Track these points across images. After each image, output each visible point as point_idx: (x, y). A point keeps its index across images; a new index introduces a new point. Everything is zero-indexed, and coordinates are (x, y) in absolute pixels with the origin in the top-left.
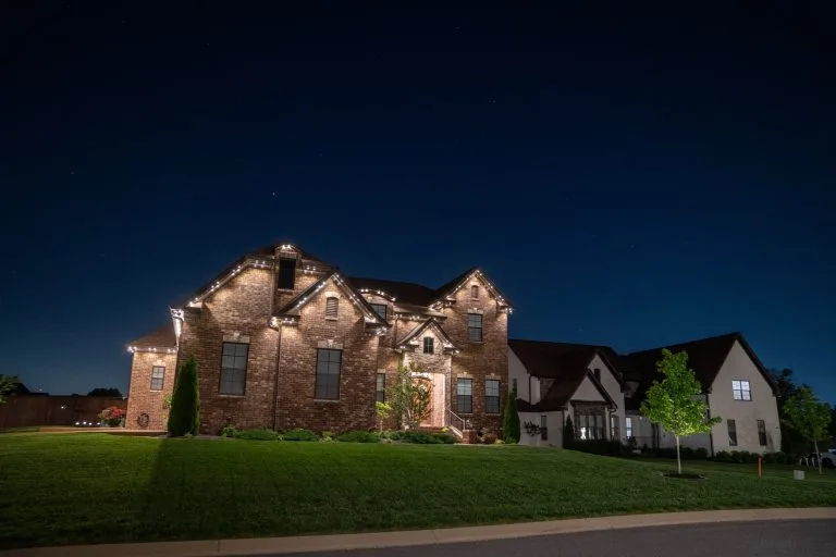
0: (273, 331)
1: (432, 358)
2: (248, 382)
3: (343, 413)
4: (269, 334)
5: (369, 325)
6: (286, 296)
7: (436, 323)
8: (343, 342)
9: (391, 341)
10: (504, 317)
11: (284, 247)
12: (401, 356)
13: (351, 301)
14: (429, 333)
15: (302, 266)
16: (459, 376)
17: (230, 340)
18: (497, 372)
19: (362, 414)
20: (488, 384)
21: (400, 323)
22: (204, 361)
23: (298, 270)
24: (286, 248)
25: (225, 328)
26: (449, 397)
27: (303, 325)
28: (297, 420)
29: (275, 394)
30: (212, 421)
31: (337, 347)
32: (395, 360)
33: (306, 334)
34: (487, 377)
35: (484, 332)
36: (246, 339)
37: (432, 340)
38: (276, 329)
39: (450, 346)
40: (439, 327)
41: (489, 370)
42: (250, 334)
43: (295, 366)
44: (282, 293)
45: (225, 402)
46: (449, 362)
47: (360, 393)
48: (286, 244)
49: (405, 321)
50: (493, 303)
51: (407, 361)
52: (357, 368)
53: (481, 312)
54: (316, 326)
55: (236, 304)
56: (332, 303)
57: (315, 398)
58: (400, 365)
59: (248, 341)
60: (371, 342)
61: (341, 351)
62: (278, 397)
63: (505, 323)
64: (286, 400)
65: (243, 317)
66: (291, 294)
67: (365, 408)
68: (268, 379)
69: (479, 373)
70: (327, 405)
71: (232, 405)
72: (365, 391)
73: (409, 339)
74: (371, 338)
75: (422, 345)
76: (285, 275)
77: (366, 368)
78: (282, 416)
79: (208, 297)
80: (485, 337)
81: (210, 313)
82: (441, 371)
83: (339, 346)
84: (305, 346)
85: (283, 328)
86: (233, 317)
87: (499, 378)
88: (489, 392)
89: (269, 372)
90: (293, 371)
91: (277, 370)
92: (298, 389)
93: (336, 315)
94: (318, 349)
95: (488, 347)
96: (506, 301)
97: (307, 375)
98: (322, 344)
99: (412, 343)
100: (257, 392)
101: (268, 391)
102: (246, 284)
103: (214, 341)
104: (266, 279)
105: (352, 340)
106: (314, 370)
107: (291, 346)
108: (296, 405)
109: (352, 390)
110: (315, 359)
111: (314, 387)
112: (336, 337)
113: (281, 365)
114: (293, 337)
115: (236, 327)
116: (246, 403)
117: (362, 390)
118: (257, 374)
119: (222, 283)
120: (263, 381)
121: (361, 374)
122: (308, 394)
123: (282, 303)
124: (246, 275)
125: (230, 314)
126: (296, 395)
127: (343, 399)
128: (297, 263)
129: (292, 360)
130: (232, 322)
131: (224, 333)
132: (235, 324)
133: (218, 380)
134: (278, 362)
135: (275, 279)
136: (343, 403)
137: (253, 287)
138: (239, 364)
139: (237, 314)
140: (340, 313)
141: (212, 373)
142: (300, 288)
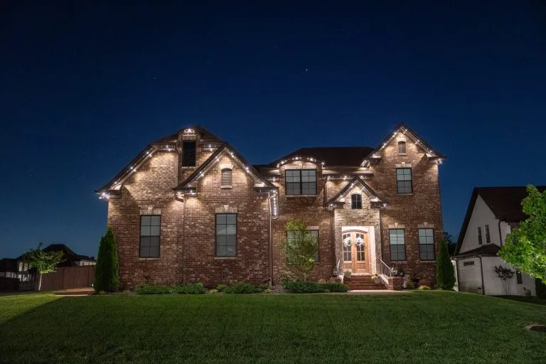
0: (179, 203)
1: (361, 212)
2: (161, 247)
3: (240, 268)
4: (177, 206)
5: (257, 189)
6: (189, 172)
7: (361, 181)
8: (238, 207)
10: (436, 168)
12: (332, 214)
14: (356, 191)
15: (201, 146)
16: (390, 227)
17: (146, 213)
18: (429, 221)
19: (257, 268)
20: (421, 232)
22: (127, 232)
23: (198, 150)
25: (141, 204)
26: (380, 247)
27: (203, 195)
28: (201, 275)
29: (183, 254)
30: (134, 280)
31: (232, 211)
32: (325, 218)
33: (205, 202)
34: (419, 226)
35: (414, 183)
36: (158, 212)
37: (359, 197)
38: (182, 201)
39: (376, 200)
40: (365, 185)
41: (421, 219)
42: (161, 207)
43: (197, 231)
44: (186, 170)
45: (144, 264)
46: (377, 215)
47: (255, 250)
48: (188, 129)
50: (422, 155)
51: (338, 217)
52: (251, 227)
53: (410, 166)
54: (213, 195)
55: (149, 184)
56: (226, 173)
57: (215, 256)
58: (332, 222)
59: (160, 213)
61: (236, 214)
62: (185, 257)
63: (437, 173)
64: (191, 259)
65: (155, 193)
66: (192, 170)
67: (260, 262)
68: (177, 243)
69: (411, 223)
70: (225, 261)
71: (149, 266)
72: (260, 247)
74: (264, 200)
75: (350, 202)
76: (188, 155)
77: (260, 228)
78: (188, 273)
80: (415, 189)
81: (129, 193)
82: (370, 224)
83: (234, 210)
84: (205, 212)
85: (186, 199)
87: (432, 226)
88: (422, 241)
89: (178, 237)
90: (196, 235)
91: (184, 235)
92: (200, 249)
93: (230, 184)
94: (216, 214)
95: (419, 197)
96: (435, 152)
97: (208, 238)
98: (218, 210)
99: (339, 200)
100: (168, 254)
101: (178, 253)
102: (156, 166)
103: (133, 215)
104: (172, 160)
105: (246, 204)
106: (214, 232)
107: (193, 214)
108: (199, 263)
109: (247, 247)
110: (213, 223)
111: (214, 247)
112: (231, 202)
113: (186, 231)
114: (194, 206)
115: (150, 202)
116: (160, 264)
117: (257, 247)
118: (169, 239)
119: (137, 168)
120: (173, 245)
121: (255, 233)
122: (209, 254)
123: (186, 178)
124: (155, 159)
125: (145, 191)
126: (199, 255)
127: (240, 255)
128: (197, 144)
129: (194, 225)
130: (146, 199)
131: (140, 208)
132: (148, 200)
133: (138, 247)
134: (184, 229)
135: (179, 159)
136: (240, 259)
137: (161, 168)
138: (155, 232)
139: (149, 191)
140: (233, 182)
141: (133, 241)
142: (201, 164)
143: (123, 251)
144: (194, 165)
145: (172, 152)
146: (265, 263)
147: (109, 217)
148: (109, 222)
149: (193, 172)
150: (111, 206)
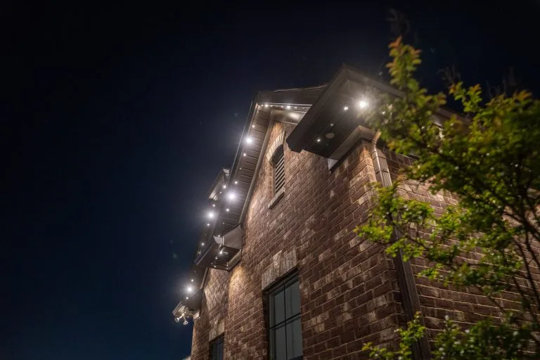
17: (213, 336)
31: (288, 267)
60: (354, 182)
74: (354, 166)
83: (290, 260)
86: (216, 294)
93: (284, 183)
103: (205, 344)
105: (313, 218)
112: (285, 237)
114: (238, 290)
115: (217, 309)
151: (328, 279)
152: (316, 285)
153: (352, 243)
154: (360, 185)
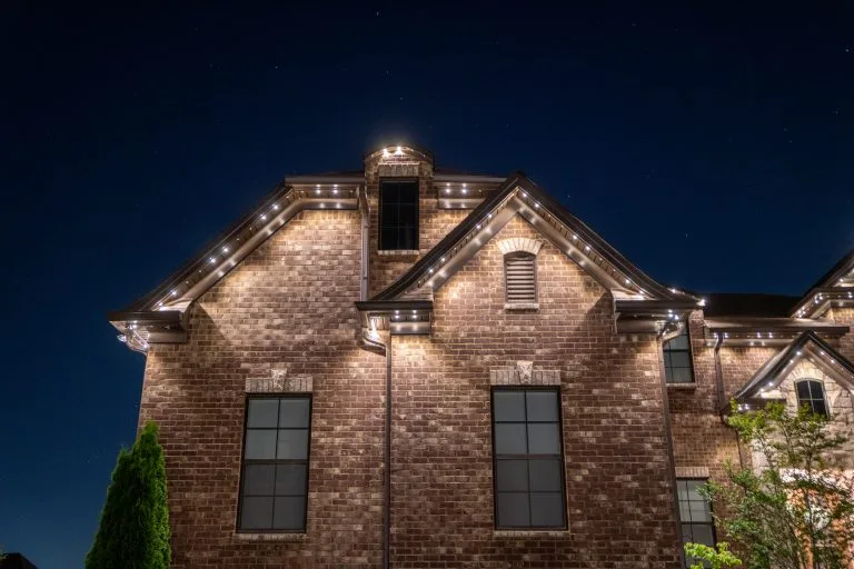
0: (370, 355)
1: (829, 430)
2: (312, 495)
4: (362, 366)
6: (400, 266)
7: (821, 344)
8: (561, 365)
9: (710, 398)
11: (386, 153)
13: (574, 259)
14: (806, 371)
15: (435, 190)
17: (264, 387)
21: (727, 356)
22: (201, 447)
23: (426, 202)
24: (393, 155)
25: (254, 361)
27: (446, 329)
29: (387, 521)
31: (546, 381)
33: (457, 351)
36: (304, 383)
37: (817, 388)
38: (380, 350)
40: (833, 352)
42: (314, 369)
43: (433, 441)
44: (390, 259)
45: (254, 554)
47: (630, 507)
48: (391, 145)
49: (740, 349)
52: (610, 432)
54: (480, 329)
55: (276, 301)
56: (519, 267)
57: (496, 526)
58: (745, 457)
59: (309, 388)
60: (641, 357)
61: (558, 389)
62: (393, 530)
64: (415, 537)
65: (294, 327)
66: (410, 258)
67: (650, 547)
68: (365, 484)
70: (530, 545)
71: (271, 560)
72: (643, 498)
73: (754, 389)
74: (641, 345)
75: (793, 399)
76: (395, 217)
77: (639, 435)
79: (208, 289)
81: (212, 327)
83: (549, 376)
84: (454, 383)
85: (395, 341)
86: (267, 329)
89: (369, 465)
90: (429, 454)
91: (388, 458)
92: (446, 505)
93: (533, 297)
94: (493, 389)
97: (467, 463)
98: (502, 376)
99: (764, 394)
100: (338, 521)
101: (367, 515)
102: (298, 248)
103: (222, 394)
104: (348, 232)
105: (586, 357)
106: (487, 447)
107: (417, 386)
108: (443, 550)
109: (603, 497)
110: (485, 418)
111: (490, 495)
112: (539, 352)
113: (395, 441)
114: (422, 364)
115: (278, 354)
116: (308, 553)
117: (633, 496)
118: (337, 471)
119: (239, 253)
120: (352, 490)
121: (624, 450)
122: (476, 517)
123: (390, 282)
124: (297, 228)
125: (262, 323)
126: (442, 521)
127: (580, 524)
128: (423, 186)
129: (424, 423)
130: (267, 343)
131: (247, 371)
132: (274, 347)
133: (235, 496)
134: (388, 435)
135: (371, 228)
136: (582, 537)
137: (315, 253)
138: (289, 448)
139: (278, 322)
140: (543, 291)
141: (220, 476)
142: (434, 242)
143: (185, 510)
144: (415, 246)
145: (346, 208)
146: (667, 551)
147: (144, 400)
148: (144, 414)
149: (410, 266)
150: (153, 365)
151: (603, 410)
152: (587, 410)
153: (635, 396)
154: (649, 362)
